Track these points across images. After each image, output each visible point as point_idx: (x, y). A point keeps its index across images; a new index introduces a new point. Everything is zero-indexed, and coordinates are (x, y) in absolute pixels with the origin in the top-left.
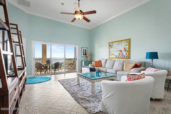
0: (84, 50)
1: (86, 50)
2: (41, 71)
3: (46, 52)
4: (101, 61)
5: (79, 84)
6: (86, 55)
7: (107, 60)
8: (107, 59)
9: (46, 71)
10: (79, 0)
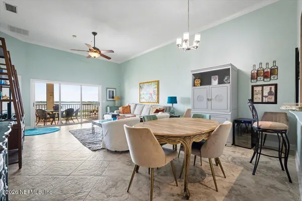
0: (110, 91)
1: (113, 92)
2: (44, 122)
3: (53, 93)
4: (130, 106)
5: (93, 133)
6: (113, 97)
7: (136, 105)
8: (137, 103)
9: (53, 121)
10: (95, 35)
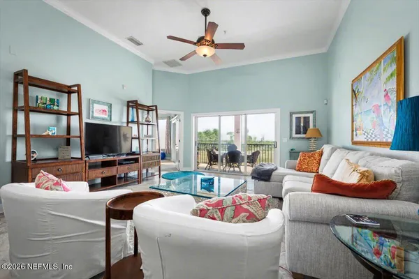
0: (298, 119)
4: (322, 154)
7: (334, 150)
10: (206, 16)
